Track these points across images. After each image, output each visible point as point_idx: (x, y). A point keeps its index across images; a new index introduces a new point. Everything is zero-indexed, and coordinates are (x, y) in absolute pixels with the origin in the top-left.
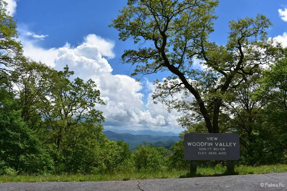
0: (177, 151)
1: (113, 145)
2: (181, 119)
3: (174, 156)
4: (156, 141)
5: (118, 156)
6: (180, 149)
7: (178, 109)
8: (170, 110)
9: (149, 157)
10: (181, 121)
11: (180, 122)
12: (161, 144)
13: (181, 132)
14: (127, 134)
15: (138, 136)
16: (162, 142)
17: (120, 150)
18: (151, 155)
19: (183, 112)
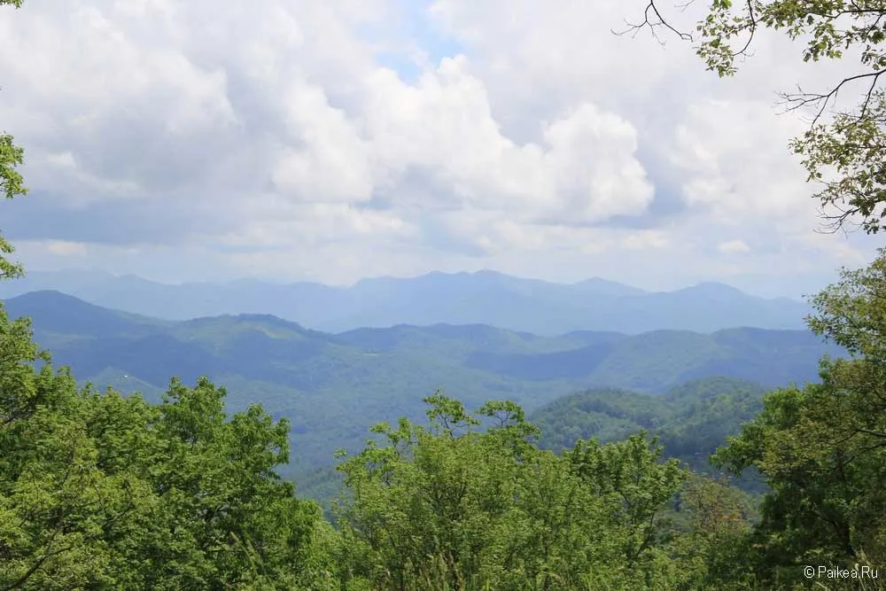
0: (799, 477)
1: (120, 431)
2: (841, 138)
3: (760, 534)
4: (562, 388)
5: (174, 545)
6: (821, 455)
7: (807, 34)
8: (734, 42)
9: (498, 549)
10: (841, 154)
11: (832, 173)
12: (616, 415)
13: (836, 279)
14: (243, 318)
15: (363, 337)
16: (619, 393)
17: (190, 486)
18: (525, 530)
19: (867, 57)
